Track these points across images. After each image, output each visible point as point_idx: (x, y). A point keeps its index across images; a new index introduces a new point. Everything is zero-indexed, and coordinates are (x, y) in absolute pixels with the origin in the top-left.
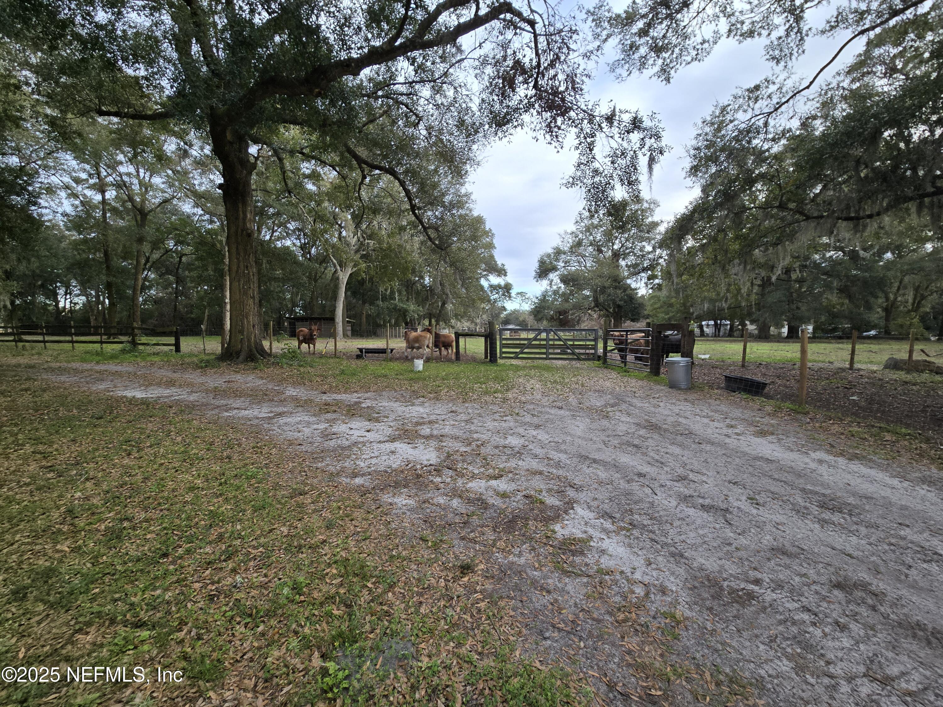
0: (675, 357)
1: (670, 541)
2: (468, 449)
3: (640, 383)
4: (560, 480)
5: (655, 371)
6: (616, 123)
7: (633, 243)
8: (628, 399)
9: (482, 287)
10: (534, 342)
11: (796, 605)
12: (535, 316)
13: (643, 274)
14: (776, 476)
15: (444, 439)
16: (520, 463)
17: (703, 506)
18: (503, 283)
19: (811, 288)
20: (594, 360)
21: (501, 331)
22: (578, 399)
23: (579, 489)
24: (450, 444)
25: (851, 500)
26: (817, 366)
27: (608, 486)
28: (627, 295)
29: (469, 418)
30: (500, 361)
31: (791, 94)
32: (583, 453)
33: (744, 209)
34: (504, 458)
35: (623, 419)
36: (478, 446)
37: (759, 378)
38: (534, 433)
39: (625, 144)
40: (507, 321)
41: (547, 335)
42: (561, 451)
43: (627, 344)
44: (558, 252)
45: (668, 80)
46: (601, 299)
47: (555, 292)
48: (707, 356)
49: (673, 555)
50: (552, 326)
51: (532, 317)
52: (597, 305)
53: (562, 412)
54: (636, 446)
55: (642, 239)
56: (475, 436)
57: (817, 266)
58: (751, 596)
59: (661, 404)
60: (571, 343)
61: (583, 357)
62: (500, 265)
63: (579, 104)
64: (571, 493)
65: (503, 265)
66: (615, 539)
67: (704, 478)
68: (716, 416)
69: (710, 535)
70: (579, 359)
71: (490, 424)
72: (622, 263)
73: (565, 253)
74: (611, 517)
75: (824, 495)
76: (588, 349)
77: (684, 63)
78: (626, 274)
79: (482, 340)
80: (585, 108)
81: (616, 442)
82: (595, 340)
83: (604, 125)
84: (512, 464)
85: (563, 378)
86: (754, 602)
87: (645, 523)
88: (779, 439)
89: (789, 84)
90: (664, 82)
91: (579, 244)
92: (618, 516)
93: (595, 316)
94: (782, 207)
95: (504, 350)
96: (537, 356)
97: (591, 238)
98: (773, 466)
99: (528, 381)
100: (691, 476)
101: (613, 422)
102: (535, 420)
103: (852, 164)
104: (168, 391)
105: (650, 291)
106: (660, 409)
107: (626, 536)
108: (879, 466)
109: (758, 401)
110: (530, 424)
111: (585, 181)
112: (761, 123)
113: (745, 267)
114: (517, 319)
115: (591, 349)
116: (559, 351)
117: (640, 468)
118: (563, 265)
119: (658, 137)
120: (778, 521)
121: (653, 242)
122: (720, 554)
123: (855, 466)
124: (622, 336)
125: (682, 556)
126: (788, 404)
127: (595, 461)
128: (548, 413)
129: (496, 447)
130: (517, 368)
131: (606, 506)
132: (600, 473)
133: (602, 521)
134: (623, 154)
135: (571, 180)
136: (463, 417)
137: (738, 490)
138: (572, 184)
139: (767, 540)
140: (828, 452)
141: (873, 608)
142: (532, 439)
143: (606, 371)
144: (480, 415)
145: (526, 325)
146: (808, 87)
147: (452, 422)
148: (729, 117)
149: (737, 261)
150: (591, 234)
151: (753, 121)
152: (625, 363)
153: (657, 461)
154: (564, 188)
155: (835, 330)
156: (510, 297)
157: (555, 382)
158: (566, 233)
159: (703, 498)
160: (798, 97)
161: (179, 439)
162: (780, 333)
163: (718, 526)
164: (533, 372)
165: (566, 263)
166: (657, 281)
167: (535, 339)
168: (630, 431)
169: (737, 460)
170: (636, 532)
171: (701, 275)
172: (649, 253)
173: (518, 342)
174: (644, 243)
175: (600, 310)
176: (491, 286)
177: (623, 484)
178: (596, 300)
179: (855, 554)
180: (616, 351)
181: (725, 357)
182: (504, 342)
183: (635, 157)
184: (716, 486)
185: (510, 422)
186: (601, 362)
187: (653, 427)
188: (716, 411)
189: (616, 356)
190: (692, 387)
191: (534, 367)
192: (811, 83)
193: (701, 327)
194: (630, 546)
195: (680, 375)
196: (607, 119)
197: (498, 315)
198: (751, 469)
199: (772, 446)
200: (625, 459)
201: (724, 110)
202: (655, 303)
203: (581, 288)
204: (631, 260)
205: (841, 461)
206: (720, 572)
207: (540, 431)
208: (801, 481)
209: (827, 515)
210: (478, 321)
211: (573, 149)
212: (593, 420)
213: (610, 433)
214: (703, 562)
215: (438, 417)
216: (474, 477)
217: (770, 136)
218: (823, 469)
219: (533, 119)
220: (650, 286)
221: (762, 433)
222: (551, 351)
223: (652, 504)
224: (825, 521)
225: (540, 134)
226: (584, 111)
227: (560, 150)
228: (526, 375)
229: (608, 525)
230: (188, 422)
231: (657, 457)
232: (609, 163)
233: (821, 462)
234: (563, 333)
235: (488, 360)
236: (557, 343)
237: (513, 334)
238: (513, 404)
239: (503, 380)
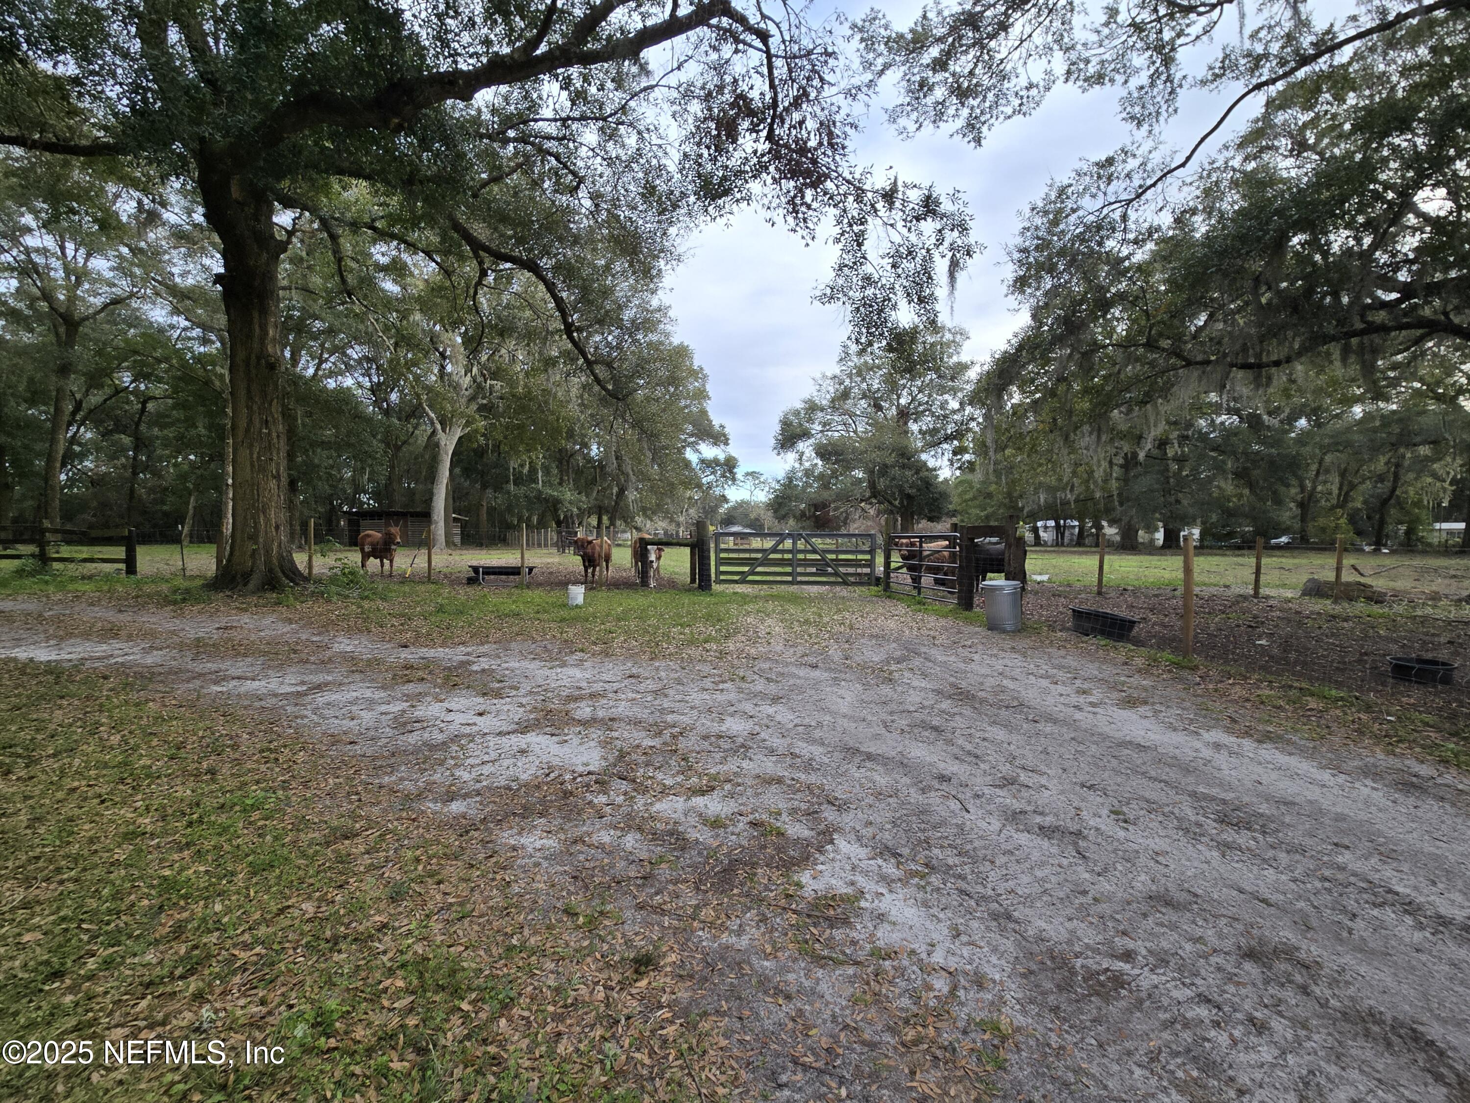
0: (996, 580)
1: (990, 892)
2: (656, 742)
3: (943, 622)
4: (812, 793)
5: (966, 603)
6: (898, 204)
7: (930, 396)
8: (923, 649)
9: (687, 464)
10: (772, 556)
11: (1189, 993)
12: (775, 512)
13: (945, 446)
14: (1153, 773)
15: (616, 725)
16: (745, 764)
17: (1041, 828)
18: (722, 457)
19: (1195, 472)
20: (869, 584)
21: (718, 536)
22: (844, 650)
23: (841, 807)
24: (626, 734)
25: (1264, 808)
26: (1207, 592)
27: (891, 800)
28: (921, 479)
29: (660, 686)
30: (715, 587)
31: (1159, 174)
32: (851, 743)
33: (1096, 346)
34: (718, 756)
35: (915, 683)
36: (674, 737)
37: (1123, 612)
38: (771, 710)
39: (913, 238)
40: (729, 520)
41: (794, 543)
42: (814, 741)
43: (921, 559)
44: (812, 407)
45: (978, 141)
46: (882, 484)
47: (808, 473)
48: (1045, 578)
49: (995, 917)
50: (803, 528)
51: (770, 513)
52: (874, 495)
53: (817, 673)
54: (935, 729)
55: (943, 390)
56: (670, 718)
57: (1203, 437)
58: (1118, 981)
59: (976, 657)
60: (834, 557)
61: (852, 579)
62: (717, 427)
63: (840, 170)
64: (829, 814)
65: (721, 426)
66: (902, 892)
67: (1043, 781)
68: (1061, 675)
69: (1053, 879)
70: (845, 583)
71: (696, 697)
72: (914, 427)
73: (822, 410)
74: (896, 855)
75: (1224, 802)
76: (860, 566)
77: (1002, 117)
78: (920, 444)
79: (687, 550)
80: (849, 177)
81: (903, 723)
82: (872, 552)
83: (879, 206)
84: (731, 766)
85: (820, 616)
86: (1124, 992)
87: (950, 861)
88: (1156, 711)
89: (1156, 159)
90: (973, 144)
91: (845, 395)
92: (905, 851)
93: (872, 512)
94: (1151, 345)
95: (722, 569)
96: (779, 578)
97: (864, 386)
98: (1147, 757)
99: (762, 621)
100: (1023, 777)
101: (899, 689)
102: (773, 689)
103: (1248, 284)
104: (105, 647)
105: (958, 473)
106: (973, 665)
107: (920, 888)
108: (1302, 752)
109: (1124, 649)
110: (763, 696)
111: (851, 293)
112: (1117, 215)
113: (1099, 437)
114: (747, 515)
115: (865, 566)
116: (814, 570)
117: (942, 765)
118: (820, 428)
119: (962, 228)
120: (1157, 849)
121: (960, 395)
122: (1070, 911)
123: (1268, 752)
124: (913, 544)
125: (1009, 917)
126: (1167, 655)
127: (870, 757)
128: (794, 676)
129: (705, 738)
130: (745, 599)
131: (887, 835)
132: (877, 778)
133: (880, 861)
134: (910, 253)
135: (828, 291)
136: (651, 685)
137: (1095, 798)
138: (830, 296)
139: (1142, 882)
140: (1229, 731)
141: (1304, 990)
142: (765, 721)
143: (888, 602)
144: (679, 682)
145: (762, 526)
146: (1183, 165)
147: (631, 695)
148: (1070, 204)
149: (1086, 428)
150: (864, 380)
151: (1105, 211)
152: (919, 589)
153: (969, 753)
154: (817, 303)
155: (1231, 535)
156: (734, 479)
157: (807, 622)
158: (824, 376)
159: (1041, 814)
160: (1169, 179)
161: (115, 739)
162: (1152, 541)
163: (1065, 862)
164: (770, 606)
165: (824, 425)
166: (967, 457)
167: (774, 550)
168: (926, 703)
169: (1094, 748)
170: (935, 880)
171: (1033, 450)
172: (954, 412)
173: (747, 555)
174: (946, 396)
175: (880, 503)
176: (702, 461)
177: (915, 796)
178: (872, 485)
179: (1274, 898)
180: (904, 570)
181: (1072, 579)
182: (722, 555)
183: (928, 259)
184: (1062, 792)
185: (730, 693)
186: (881, 588)
187: (963, 696)
188: (1060, 667)
189: (904, 577)
190: (1022, 629)
191: (773, 597)
192: (1188, 159)
193: (1035, 530)
194: (926, 904)
195: (1004, 610)
196: (884, 196)
197: (714, 510)
198: (1115, 762)
199: (1146, 723)
200: (918, 752)
201: (1062, 191)
202: (965, 492)
203: (849, 467)
204: (927, 422)
205: (1248, 744)
206: (1069, 942)
207: (780, 707)
208: (1191, 779)
209: (1229, 835)
210: (682, 519)
211: (831, 241)
212: (866, 686)
213: (894, 706)
214: (1044, 925)
215: (607, 686)
216: (665, 791)
217: (1131, 236)
218: (1222, 759)
219: (766, 190)
220: (956, 465)
221: (1130, 703)
222: (799, 570)
223: (961, 827)
224: (1228, 846)
225: (778, 215)
226: (848, 182)
227: (810, 242)
228: (758, 611)
229: (890, 869)
230: (137, 705)
231: (969, 747)
232: (889, 267)
233: (1217, 746)
234: (819, 540)
235: (696, 585)
236: (810, 556)
237: (739, 541)
238: (736, 662)
239: (719, 620)
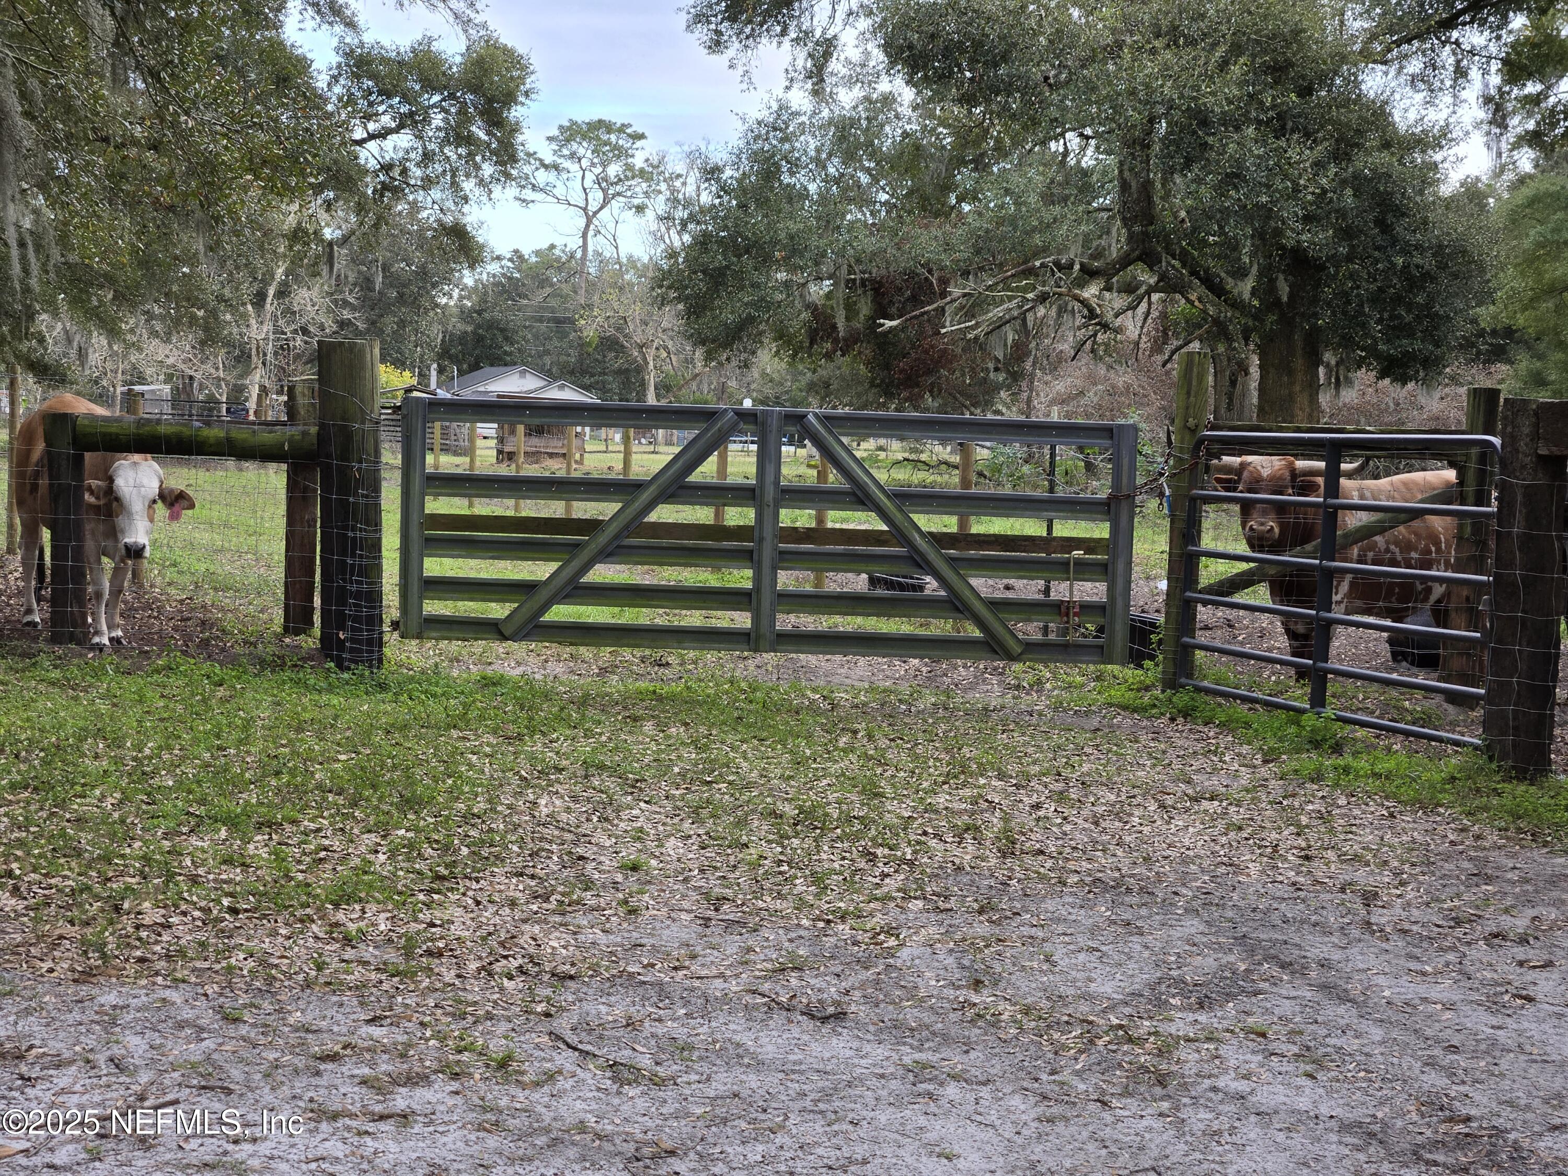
3: (1413, 829)
5: (1520, 745)
8: (1318, 948)
10: (664, 514)
12: (695, 308)
20: (1102, 653)
22: (965, 946)
28: (1358, 183)
30: (398, 651)
35: (1271, 1095)
40: (482, 342)
41: (769, 458)
43: (1330, 550)
46: (1179, 200)
47: (849, 138)
50: (823, 389)
51: (671, 317)
52: (1144, 250)
53: (838, 1047)
59: (1545, 985)
60: (948, 523)
61: (1030, 630)
70: (996, 647)
76: (1065, 570)
78: (1358, 25)
82: (1118, 507)
85: (873, 793)
93: (1131, 326)
95: (435, 566)
96: (694, 618)
99: (607, 811)
101: (1200, 1119)
105: (1524, 161)
106: (1529, 1021)
114: (562, 323)
115: (1083, 570)
116: (858, 582)
128: (738, 1057)
130: (532, 708)
143: (1181, 738)
145: (630, 376)
152: (1318, 679)
157: (810, 818)
164: (646, 743)
167: (676, 486)
173: (553, 509)
175: (1168, 285)
178: (1138, 206)
180: (1260, 595)
182: (439, 505)
186: (1152, 672)
189: (1254, 626)
191: (662, 706)
197: (410, 292)
212: (1055, 1104)
222: (787, 580)
228: (591, 767)
234: (897, 449)
235: (311, 641)
236: (837, 519)
237: (520, 441)
238: (474, 990)
239: (410, 803)
